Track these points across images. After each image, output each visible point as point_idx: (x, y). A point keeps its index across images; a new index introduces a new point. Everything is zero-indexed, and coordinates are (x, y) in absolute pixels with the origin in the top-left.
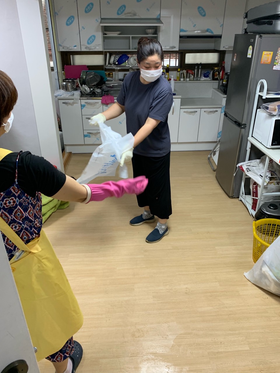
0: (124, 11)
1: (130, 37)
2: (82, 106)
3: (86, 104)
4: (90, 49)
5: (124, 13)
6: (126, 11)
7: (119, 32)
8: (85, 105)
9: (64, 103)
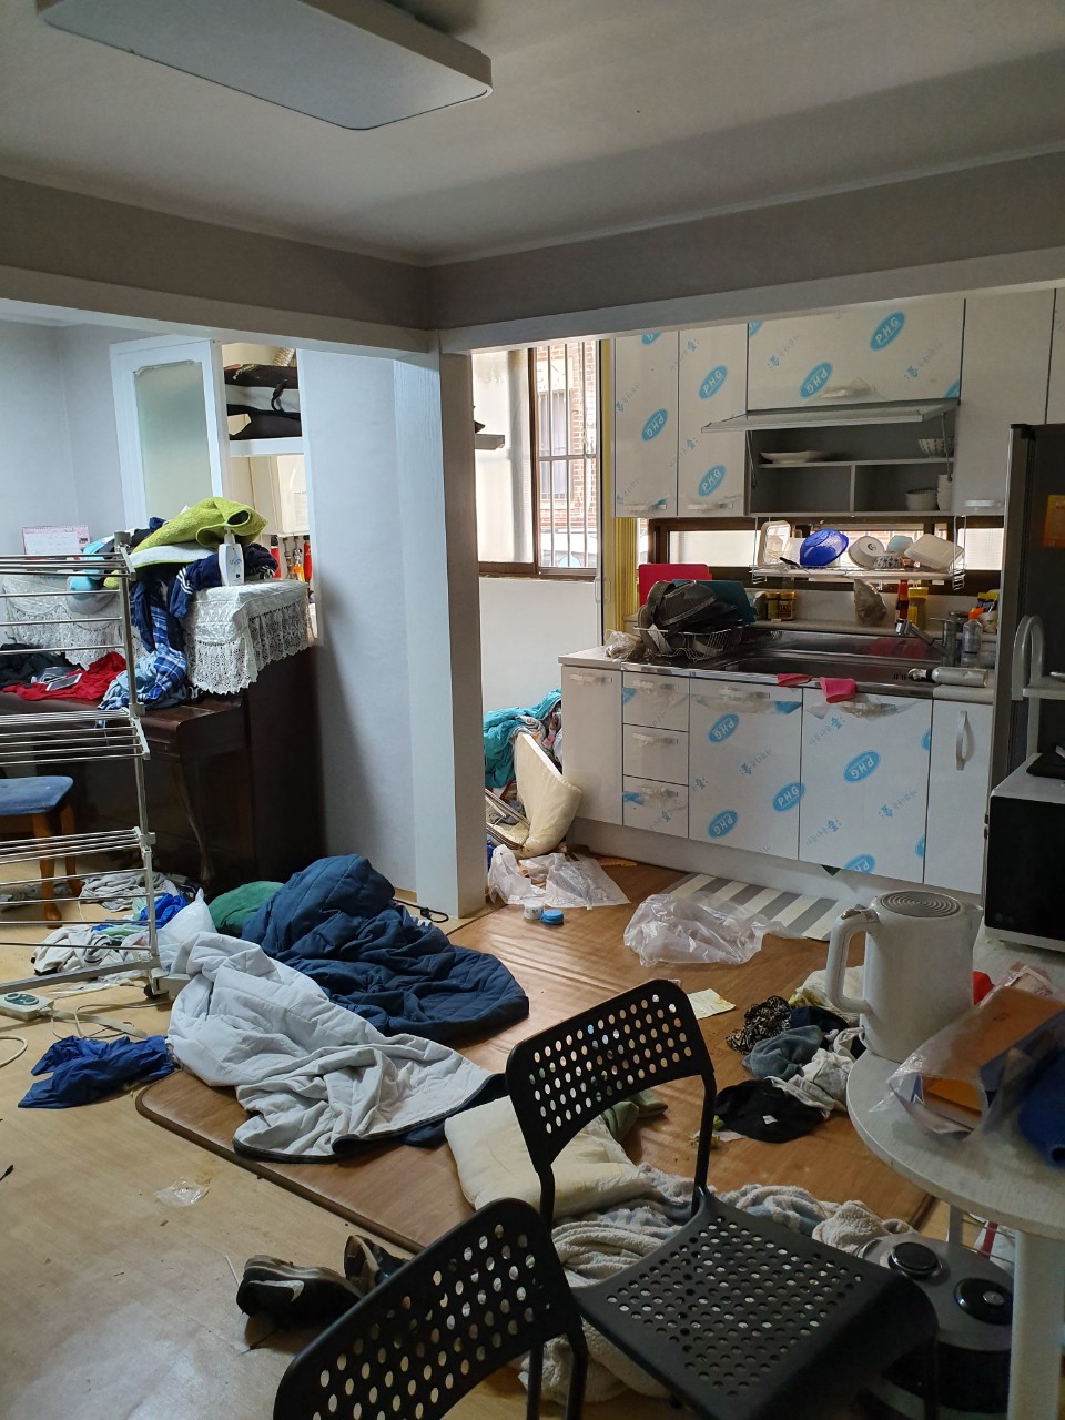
0: (824, 381)
1: (850, 467)
2: (627, 694)
5: (824, 388)
6: (831, 383)
8: (635, 690)
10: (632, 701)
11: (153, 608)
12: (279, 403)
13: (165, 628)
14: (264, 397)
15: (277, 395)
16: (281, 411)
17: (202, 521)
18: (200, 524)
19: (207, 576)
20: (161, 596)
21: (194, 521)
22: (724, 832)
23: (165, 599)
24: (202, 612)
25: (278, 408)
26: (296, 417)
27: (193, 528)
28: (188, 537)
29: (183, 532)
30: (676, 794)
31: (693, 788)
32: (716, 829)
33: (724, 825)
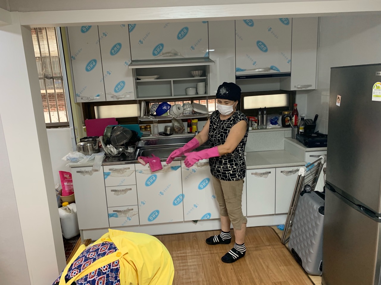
1: (171, 81)
2: (106, 175)
3: (110, 171)
4: (118, 98)
6: (164, 51)
7: (156, 76)
8: (110, 172)
9: (78, 172)
10: (109, 177)
22: (154, 219)
30: (132, 209)
31: (140, 205)
32: (151, 218)
33: (154, 216)
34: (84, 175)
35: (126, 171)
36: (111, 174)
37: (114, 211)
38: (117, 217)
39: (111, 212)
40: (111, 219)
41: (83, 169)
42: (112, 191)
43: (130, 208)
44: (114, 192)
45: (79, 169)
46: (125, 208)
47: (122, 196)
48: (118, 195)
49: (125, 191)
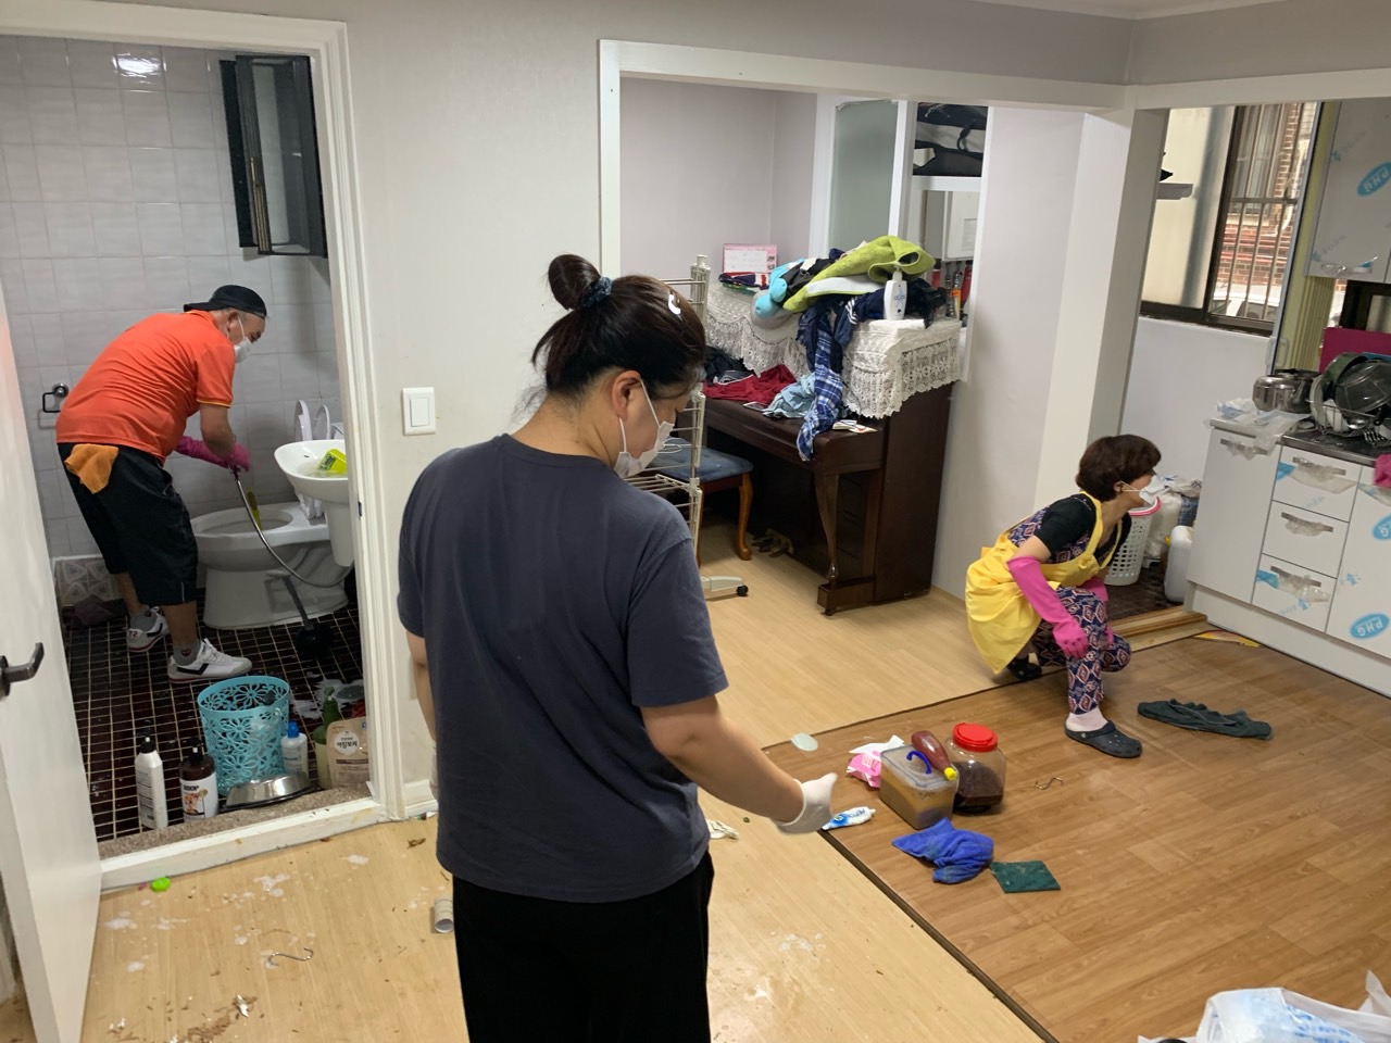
3: (1296, 465)
8: (1293, 467)
10: (1287, 479)
11: (821, 333)
12: (964, 143)
13: (828, 351)
14: (951, 136)
15: (963, 135)
16: (966, 151)
17: (876, 257)
18: (873, 260)
19: (871, 308)
20: (828, 322)
21: (869, 257)
22: (1369, 635)
23: (832, 324)
24: (862, 341)
25: (963, 148)
26: (979, 157)
27: (867, 263)
28: (862, 270)
29: (858, 265)
30: (1318, 584)
31: (1342, 583)
32: (1360, 629)
33: (1370, 628)
34: (1234, 454)
35: (1332, 478)
36: (1295, 472)
37: (1274, 569)
38: (1275, 585)
39: (1266, 568)
40: (1262, 585)
41: (1236, 438)
42: (1285, 516)
43: (1315, 577)
44: (1286, 521)
45: (1227, 436)
46: (1302, 573)
47: (1303, 538)
48: (1295, 531)
49: (1315, 528)
